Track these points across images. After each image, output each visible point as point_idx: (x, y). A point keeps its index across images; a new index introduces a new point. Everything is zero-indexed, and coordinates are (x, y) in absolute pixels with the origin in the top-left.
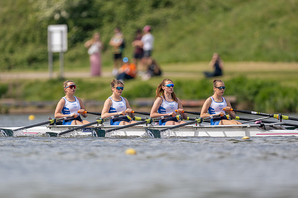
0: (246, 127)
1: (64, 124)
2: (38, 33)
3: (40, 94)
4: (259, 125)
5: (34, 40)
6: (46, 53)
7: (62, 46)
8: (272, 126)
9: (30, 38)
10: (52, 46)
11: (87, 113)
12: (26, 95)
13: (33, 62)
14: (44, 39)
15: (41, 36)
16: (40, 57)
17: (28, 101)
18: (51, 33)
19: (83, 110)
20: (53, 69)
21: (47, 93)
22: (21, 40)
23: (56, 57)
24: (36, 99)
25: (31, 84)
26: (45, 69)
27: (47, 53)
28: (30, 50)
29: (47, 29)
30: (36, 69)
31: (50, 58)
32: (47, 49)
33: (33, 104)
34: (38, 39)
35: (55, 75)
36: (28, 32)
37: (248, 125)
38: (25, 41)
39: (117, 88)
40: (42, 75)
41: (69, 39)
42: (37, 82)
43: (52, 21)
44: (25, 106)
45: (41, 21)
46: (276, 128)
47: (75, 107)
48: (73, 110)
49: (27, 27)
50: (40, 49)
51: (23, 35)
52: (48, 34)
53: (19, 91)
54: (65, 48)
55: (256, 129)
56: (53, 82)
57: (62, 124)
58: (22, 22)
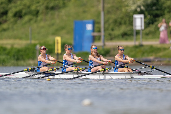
0: (131, 73)
4: (138, 72)
5: (125, 23)
6: (132, 30)
7: (141, 26)
8: (145, 72)
13: (125, 35)
14: (131, 22)
16: (129, 33)
20: (136, 40)
21: (133, 53)
23: (138, 33)
26: (132, 40)
28: (123, 29)
29: (133, 17)
31: (134, 33)
35: (137, 43)
36: (122, 18)
38: (120, 24)
39: (68, 49)
40: (130, 43)
41: (145, 22)
42: (127, 47)
43: (136, 12)
50: (129, 28)
54: (143, 28)
56: (136, 47)
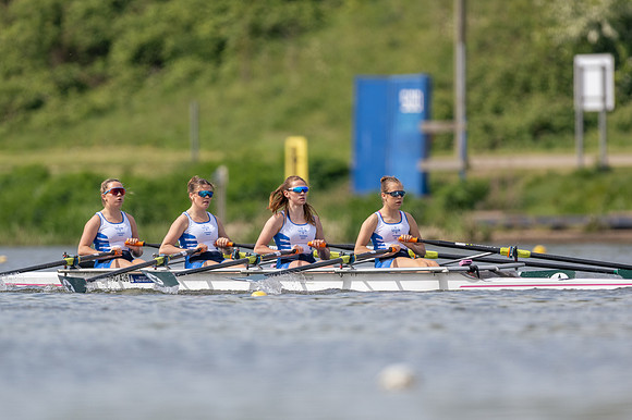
0: (440, 272)
1: (96, 267)
2: (553, 70)
3: (556, 202)
4: (468, 268)
5: (544, 87)
6: (570, 113)
7: (604, 99)
8: (493, 271)
9: (536, 81)
10: (583, 99)
11: (144, 245)
12: (528, 203)
13: (543, 132)
14: (567, 84)
15: (560, 77)
16: (557, 122)
17: (531, 215)
18: (582, 69)
19: (135, 240)
20: (585, 147)
21: (573, 198)
22: (517, 86)
23: (590, 122)
24: (550, 212)
25: (539, 180)
26: (568, 147)
27: (574, 113)
28: (537, 107)
29: (572, 63)
30: (549, 147)
31: (579, 125)
32: (572, 106)
33: (541, 221)
34: (553, 83)
35: (589, 161)
36: (533, 69)
37: (445, 269)
38: (527, 89)
39: (200, 194)
40: (562, 160)
42: (551, 175)
43: (583, 46)
44: (525, 227)
45: (560, 46)
46: (501, 275)
47: (121, 234)
48: (115, 240)
49: (531, 58)
50: (558, 106)
51: (521, 76)
52: (576, 73)
53: (514, 194)
54: (611, 103)
55: (458, 275)
56: (584, 175)
57: (93, 267)
58: (520, 47)
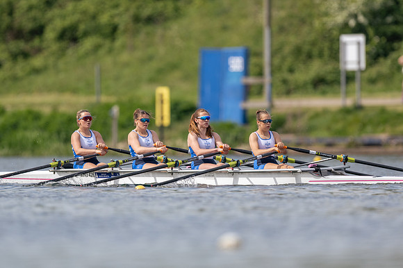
0: (296, 172)
4: (314, 169)
5: (321, 55)
6: (337, 72)
7: (359, 63)
8: (330, 171)
10: (345, 63)
12: (310, 129)
13: (320, 84)
14: (335, 53)
15: (331, 49)
16: (329, 78)
17: (313, 137)
20: (347, 94)
21: (339, 126)
22: (304, 55)
23: (350, 77)
24: (324, 135)
25: (317, 115)
26: (336, 94)
28: (316, 68)
29: (338, 40)
30: (324, 93)
31: (343, 79)
32: (338, 67)
33: (319, 141)
34: (326, 53)
35: (349, 102)
36: (313, 44)
37: (299, 170)
38: (310, 56)
39: (141, 120)
40: (333, 102)
41: (367, 53)
42: (325, 111)
43: (345, 29)
44: (309, 145)
46: (335, 174)
47: (91, 145)
50: (329, 67)
51: (306, 48)
53: (301, 123)
54: (363, 65)
55: (308, 174)
56: (346, 111)
58: (306, 29)
